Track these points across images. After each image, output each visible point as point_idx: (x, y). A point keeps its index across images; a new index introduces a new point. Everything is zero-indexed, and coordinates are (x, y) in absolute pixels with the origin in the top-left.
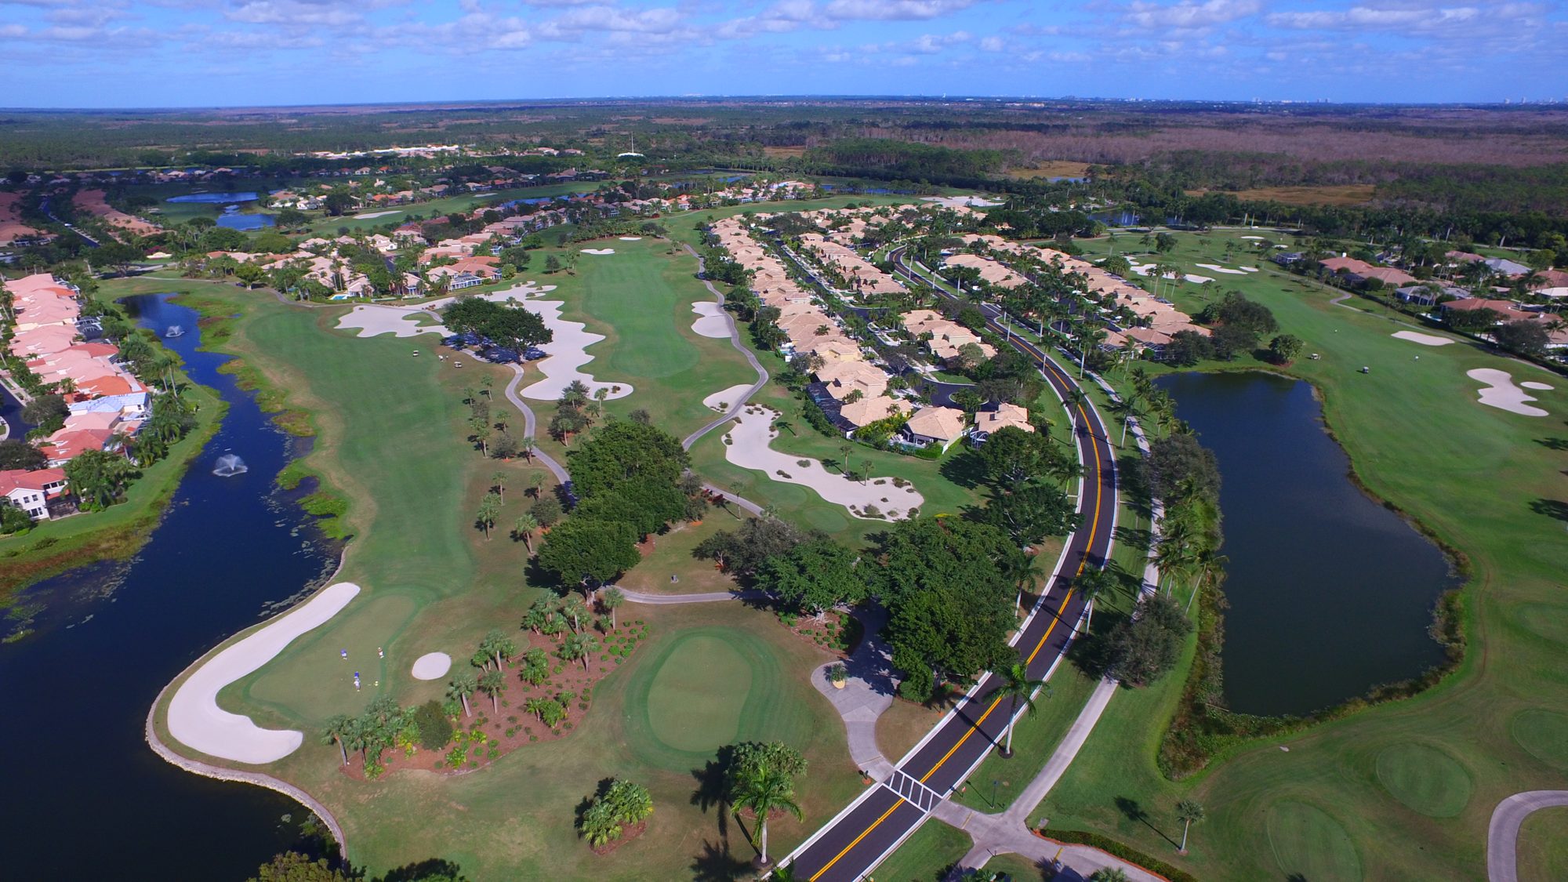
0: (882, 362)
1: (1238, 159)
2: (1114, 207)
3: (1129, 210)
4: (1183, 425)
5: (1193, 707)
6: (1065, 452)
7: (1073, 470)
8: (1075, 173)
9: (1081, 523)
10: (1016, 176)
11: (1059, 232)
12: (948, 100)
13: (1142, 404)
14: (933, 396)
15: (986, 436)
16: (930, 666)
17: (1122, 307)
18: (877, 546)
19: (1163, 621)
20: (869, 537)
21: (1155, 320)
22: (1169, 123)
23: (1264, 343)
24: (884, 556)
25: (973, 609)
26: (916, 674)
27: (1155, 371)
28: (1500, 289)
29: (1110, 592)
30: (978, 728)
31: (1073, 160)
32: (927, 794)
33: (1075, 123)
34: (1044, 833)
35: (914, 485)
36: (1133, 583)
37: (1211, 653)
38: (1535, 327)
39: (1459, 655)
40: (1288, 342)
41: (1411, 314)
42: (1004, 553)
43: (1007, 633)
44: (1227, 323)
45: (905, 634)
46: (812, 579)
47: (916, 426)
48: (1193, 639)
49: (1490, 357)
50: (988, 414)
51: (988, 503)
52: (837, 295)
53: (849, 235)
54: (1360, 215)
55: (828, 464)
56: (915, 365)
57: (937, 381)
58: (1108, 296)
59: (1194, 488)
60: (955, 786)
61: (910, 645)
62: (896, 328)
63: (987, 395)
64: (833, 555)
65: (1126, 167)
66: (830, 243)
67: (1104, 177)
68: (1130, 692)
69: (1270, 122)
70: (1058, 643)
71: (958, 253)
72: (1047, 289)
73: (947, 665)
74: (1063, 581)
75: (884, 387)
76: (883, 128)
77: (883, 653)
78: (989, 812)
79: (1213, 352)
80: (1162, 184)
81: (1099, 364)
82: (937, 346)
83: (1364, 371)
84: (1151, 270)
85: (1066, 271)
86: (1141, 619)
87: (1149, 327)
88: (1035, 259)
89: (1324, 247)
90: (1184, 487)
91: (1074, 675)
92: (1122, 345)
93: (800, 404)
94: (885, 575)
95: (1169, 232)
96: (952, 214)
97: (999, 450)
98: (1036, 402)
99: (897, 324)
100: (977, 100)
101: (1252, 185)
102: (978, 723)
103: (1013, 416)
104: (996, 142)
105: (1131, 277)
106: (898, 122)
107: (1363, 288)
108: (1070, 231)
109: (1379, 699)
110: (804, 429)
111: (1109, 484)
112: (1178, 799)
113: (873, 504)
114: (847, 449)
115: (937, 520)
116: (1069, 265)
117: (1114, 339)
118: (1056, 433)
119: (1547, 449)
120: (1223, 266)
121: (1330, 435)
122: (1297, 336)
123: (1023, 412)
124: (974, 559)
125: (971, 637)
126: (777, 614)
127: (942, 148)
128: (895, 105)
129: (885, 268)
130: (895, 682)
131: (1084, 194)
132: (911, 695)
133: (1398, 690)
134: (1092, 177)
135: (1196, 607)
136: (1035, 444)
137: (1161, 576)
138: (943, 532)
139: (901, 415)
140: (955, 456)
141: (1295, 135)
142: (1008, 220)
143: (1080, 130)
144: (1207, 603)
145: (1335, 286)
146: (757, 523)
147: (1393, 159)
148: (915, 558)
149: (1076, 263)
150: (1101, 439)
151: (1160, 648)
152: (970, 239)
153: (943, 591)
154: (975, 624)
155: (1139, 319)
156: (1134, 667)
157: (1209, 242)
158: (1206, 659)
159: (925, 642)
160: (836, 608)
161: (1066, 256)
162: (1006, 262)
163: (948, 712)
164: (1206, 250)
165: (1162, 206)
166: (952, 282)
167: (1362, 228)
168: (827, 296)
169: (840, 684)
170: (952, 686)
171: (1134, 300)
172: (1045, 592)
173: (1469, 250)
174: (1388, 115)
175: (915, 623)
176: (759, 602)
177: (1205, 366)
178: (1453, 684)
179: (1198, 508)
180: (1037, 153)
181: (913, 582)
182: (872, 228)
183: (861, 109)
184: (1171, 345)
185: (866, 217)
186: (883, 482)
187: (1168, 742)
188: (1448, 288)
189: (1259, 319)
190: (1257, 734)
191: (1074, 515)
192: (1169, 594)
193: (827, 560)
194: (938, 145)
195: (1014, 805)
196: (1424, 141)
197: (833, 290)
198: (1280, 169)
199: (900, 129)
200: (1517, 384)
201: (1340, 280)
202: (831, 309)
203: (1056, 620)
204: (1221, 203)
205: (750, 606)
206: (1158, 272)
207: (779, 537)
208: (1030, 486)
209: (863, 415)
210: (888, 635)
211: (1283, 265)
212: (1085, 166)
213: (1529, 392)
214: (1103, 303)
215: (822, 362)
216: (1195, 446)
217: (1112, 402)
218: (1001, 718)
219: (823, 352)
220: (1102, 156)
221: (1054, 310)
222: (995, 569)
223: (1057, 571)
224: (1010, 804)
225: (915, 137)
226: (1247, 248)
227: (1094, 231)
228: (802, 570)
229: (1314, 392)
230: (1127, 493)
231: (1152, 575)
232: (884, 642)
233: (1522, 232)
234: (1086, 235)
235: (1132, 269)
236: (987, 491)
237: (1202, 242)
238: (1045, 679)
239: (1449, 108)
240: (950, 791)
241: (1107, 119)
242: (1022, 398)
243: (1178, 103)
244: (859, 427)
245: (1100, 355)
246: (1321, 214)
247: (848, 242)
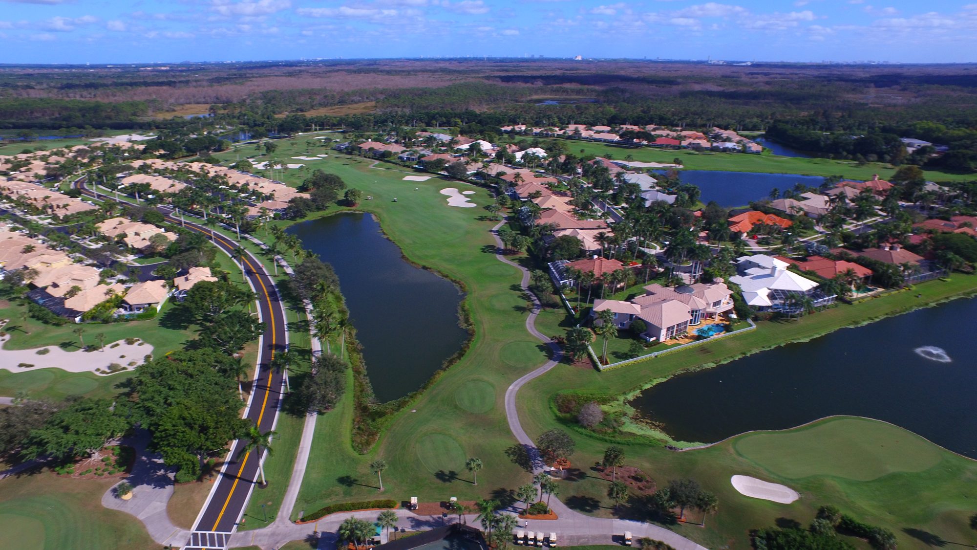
0: (90, 261)
1: (301, 93)
2: (233, 130)
3: (243, 130)
4: (309, 253)
5: (362, 409)
6: (243, 288)
7: (248, 297)
8: (202, 111)
9: (265, 328)
10: (160, 117)
11: (200, 150)
12: (92, 67)
13: (282, 246)
14: (138, 275)
15: (186, 292)
16: (193, 453)
17: (254, 191)
18: (127, 390)
19: (330, 368)
20: (118, 386)
21: (276, 195)
22: (255, 75)
23: (341, 196)
24: (135, 395)
25: (211, 405)
26: (185, 463)
27: (284, 225)
28: (443, 148)
29: (294, 362)
30: (240, 478)
31: (199, 103)
32: (220, 536)
33: (194, 79)
34: (303, 520)
35: (143, 339)
36: (307, 353)
37: (362, 376)
38: (460, 164)
39: (474, 331)
40: (353, 193)
41: (408, 167)
42: (220, 362)
43: (239, 411)
44: (318, 189)
45: (168, 440)
46: (77, 433)
47: (131, 299)
48: (350, 372)
49: (447, 182)
50: (183, 278)
51: (200, 335)
52: (35, 221)
53: (31, 174)
54: (372, 118)
55: (65, 346)
56: (118, 258)
57: (139, 265)
58: (243, 185)
59: (325, 287)
60: (238, 521)
61: (174, 446)
62: (95, 235)
63: (179, 265)
64: (90, 409)
65: (235, 104)
66: (14, 182)
67: (222, 112)
68: (325, 416)
69: (314, 71)
70: (273, 405)
71: (130, 174)
72: (202, 188)
73: (205, 448)
74: (264, 367)
75: (98, 279)
76: (38, 89)
77: (156, 460)
78: (265, 526)
79: (314, 207)
80: (260, 112)
81: (248, 228)
82: (132, 241)
83: (395, 201)
84: (266, 165)
85: (212, 174)
86: (318, 372)
87: (273, 199)
88: (189, 171)
89: (358, 137)
90: (319, 287)
91: (290, 420)
92: (260, 214)
93: (25, 309)
94: (139, 407)
95: (271, 141)
96: (118, 148)
97: (197, 298)
98: (214, 262)
99: (95, 232)
100: (116, 66)
101: (312, 107)
102: (239, 475)
103: (201, 274)
104: (140, 95)
105: (254, 171)
106: (52, 84)
107: (383, 157)
108: (208, 149)
109: (448, 367)
110: (35, 327)
111: (275, 300)
112: (370, 463)
113: (114, 362)
114: (79, 330)
115: (167, 357)
116: (212, 171)
117: (253, 211)
118: (233, 278)
119: (480, 222)
120: (308, 156)
121: (388, 239)
122: (357, 189)
123: (207, 270)
124: (203, 373)
125: (216, 423)
126: (54, 471)
127: (97, 102)
128: (45, 71)
129: (73, 194)
130: (171, 475)
131: (212, 124)
132: (187, 478)
133: (454, 359)
134: (214, 112)
135: (346, 354)
136: (221, 288)
137: (322, 343)
138: (174, 364)
139: (117, 296)
140: (167, 312)
141: (329, 77)
142: (162, 146)
143: (199, 83)
144: (352, 350)
145: (369, 158)
146: (10, 411)
147: (380, 87)
148: (159, 387)
149: (217, 168)
150: (263, 275)
151: (334, 383)
152: (137, 164)
153: (186, 401)
154: (216, 414)
155: (266, 196)
156: (323, 401)
157: (296, 144)
158: (360, 381)
159: (184, 439)
160: (106, 445)
161: (209, 165)
162: (168, 175)
163: (216, 478)
164: (295, 148)
165: (263, 126)
166: (132, 195)
167: (374, 125)
168: (25, 223)
169: (128, 496)
170: (214, 460)
171: (260, 185)
172: (256, 377)
173: (426, 131)
174: (372, 65)
175: (174, 430)
176: (33, 469)
177: (312, 216)
178: (475, 345)
179: (330, 298)
180: (172, 101)
181: (162, 404)
182: (52, 166)
183: (11, 75)
184: (289, 208)
185: (43, 158)
186: (117, 345)
187: (355, 435)
188: (421, 151)
189: (335, 183)
190: (398, 409)
191: (259, 324)
192: (329, 351)
193: (87, 413)
194: (94, 100)
195: (279, 513)
196: (392, 77)
197: (29, 217)
198: (325, 97)
199: (56, 90)
200: (461, 194)
201: (371, 154)
202: (32, 232)
203: (267, 392)
204: (298, 120)
205: (24, 477)
206: (271, 165)
207: (36, 413)
208: (226, 315)
209: (84, 302)
210: (155, 446)
211: (340, 151)
212: (208, 106)
213: (467, 196)
214: (241, 191)
215: (36, 272)
216: (319, 263)
217: (262, 249)
218: (253, 466)
219: (34, 263)
220: (217, 98)
221: (210, 200)
222: (218, 375)
223: (259, 361)
224: (277, 514)
225: (71, 95)
226: (318, 144)
227: (224, 147)
228: (66, 429)
229: (374, 217)
230: (288, 302)
231: (316, 345)
232: (154, 452)
233: (444, 120)
234: (219, 150)
235: (254, 166)
236: (198, 327)
237: (292, 144)
238: (273, 429)
239: (399, 60)
240: (235, 526)
241: (215, 75)
242: (203, 261)
243: (258, 63)
244: (85, 312)
245: (248, 223)
246: (353, 120)
247: (33, 180)
